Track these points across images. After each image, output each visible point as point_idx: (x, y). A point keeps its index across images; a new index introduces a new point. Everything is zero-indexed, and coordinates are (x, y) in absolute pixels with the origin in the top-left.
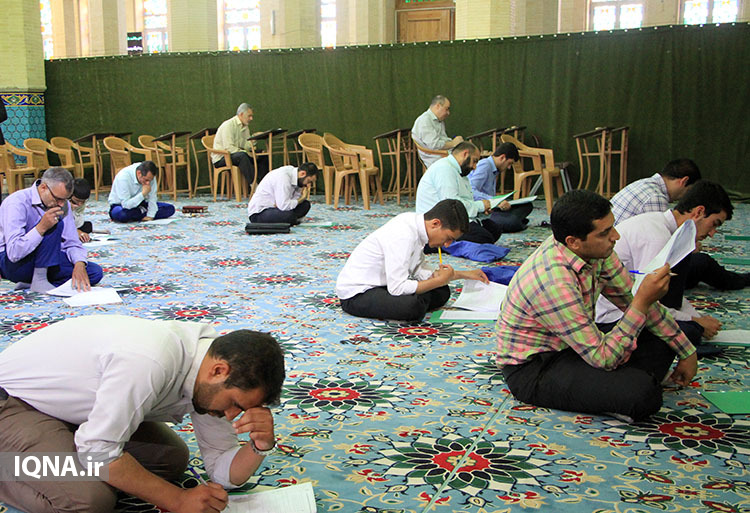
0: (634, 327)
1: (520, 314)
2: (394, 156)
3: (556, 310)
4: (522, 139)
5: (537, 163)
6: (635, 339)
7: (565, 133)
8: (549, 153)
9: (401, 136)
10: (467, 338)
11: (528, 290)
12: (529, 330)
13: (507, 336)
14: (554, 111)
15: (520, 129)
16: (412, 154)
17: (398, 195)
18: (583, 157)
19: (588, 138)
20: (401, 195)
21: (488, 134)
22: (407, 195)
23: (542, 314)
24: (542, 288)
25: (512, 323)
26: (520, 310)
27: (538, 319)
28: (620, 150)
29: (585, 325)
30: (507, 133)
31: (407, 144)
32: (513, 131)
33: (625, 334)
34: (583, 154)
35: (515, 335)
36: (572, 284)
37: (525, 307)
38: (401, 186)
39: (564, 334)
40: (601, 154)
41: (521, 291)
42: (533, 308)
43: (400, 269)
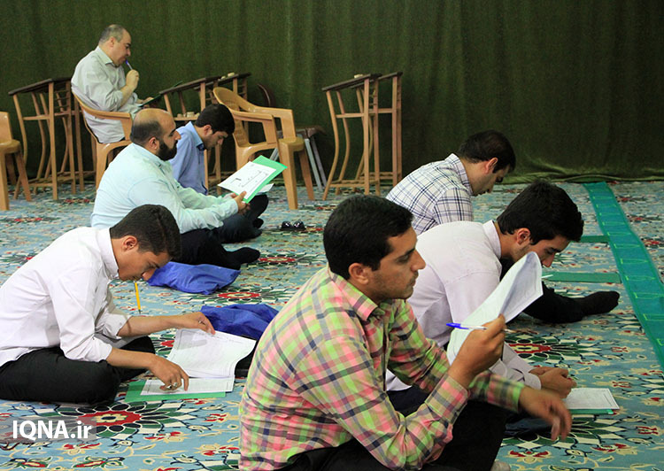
0: (450, 407)
1: (278, 388)
2: (44, 122)
3: (332, 378)
4: (245, 92)
5: (269, 131)
6: (451, 426)
7: (309, 81)
8: (286, 115)
9: (55, 89)
10: (187, 425)
11: (290, 350)
12: (292, 412)
13: (257, 425)
14: (290, 48)
15: (241, 78)
16: (73, 117)
17: (54, 184)
18: (337, 119)
19: (343, 90)
20: (59, 184)
21: (192, 86)
22: (68, 183)
23: (312, 385)
24: (313, 344)
25: (265, 402)
26: (277, 381)
27: (304, 394)
28: (390, 107)
29: (375, 402)
30: (221, 84)
31: (64, 103)
32: (231, 80)
33: (437, 418)
34: (337, 116)
35: (270, 423)
36: (357, 338)
37: (286, 376)
38: (58, 169)
39: (344, 416)
40: (364, 114)
41: (280, 352)
42: (297, 378)
43: (80, 316)
